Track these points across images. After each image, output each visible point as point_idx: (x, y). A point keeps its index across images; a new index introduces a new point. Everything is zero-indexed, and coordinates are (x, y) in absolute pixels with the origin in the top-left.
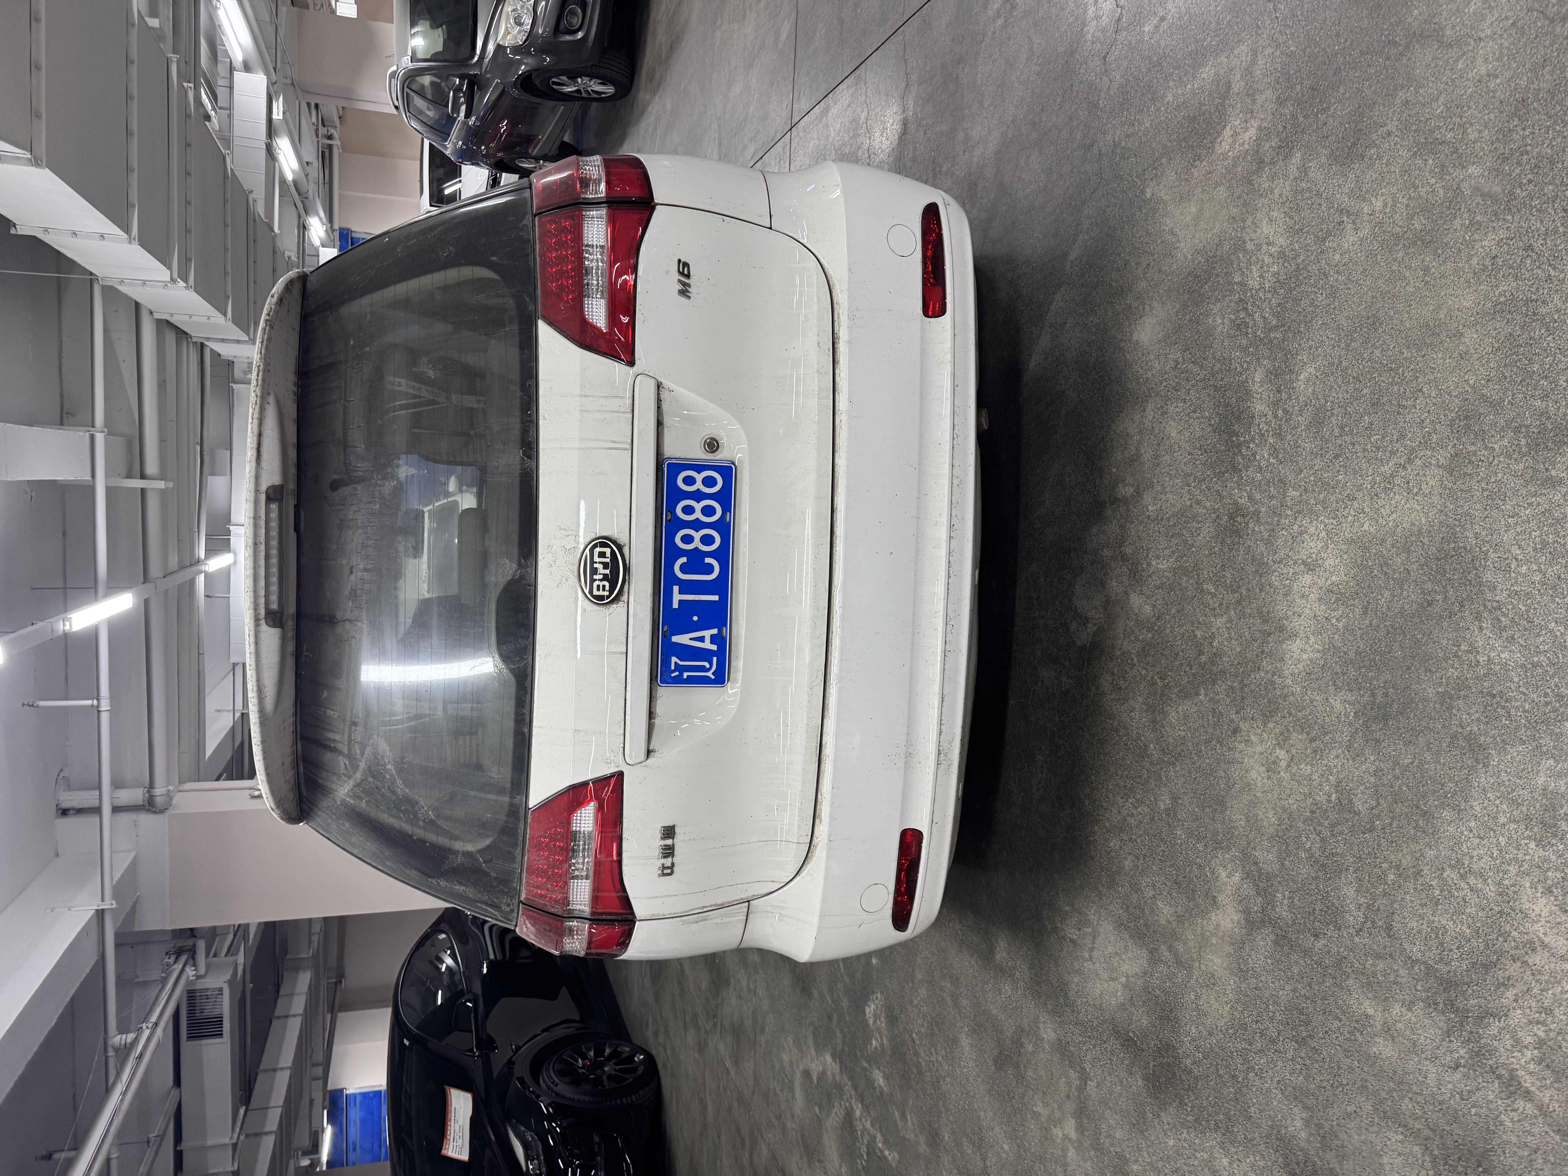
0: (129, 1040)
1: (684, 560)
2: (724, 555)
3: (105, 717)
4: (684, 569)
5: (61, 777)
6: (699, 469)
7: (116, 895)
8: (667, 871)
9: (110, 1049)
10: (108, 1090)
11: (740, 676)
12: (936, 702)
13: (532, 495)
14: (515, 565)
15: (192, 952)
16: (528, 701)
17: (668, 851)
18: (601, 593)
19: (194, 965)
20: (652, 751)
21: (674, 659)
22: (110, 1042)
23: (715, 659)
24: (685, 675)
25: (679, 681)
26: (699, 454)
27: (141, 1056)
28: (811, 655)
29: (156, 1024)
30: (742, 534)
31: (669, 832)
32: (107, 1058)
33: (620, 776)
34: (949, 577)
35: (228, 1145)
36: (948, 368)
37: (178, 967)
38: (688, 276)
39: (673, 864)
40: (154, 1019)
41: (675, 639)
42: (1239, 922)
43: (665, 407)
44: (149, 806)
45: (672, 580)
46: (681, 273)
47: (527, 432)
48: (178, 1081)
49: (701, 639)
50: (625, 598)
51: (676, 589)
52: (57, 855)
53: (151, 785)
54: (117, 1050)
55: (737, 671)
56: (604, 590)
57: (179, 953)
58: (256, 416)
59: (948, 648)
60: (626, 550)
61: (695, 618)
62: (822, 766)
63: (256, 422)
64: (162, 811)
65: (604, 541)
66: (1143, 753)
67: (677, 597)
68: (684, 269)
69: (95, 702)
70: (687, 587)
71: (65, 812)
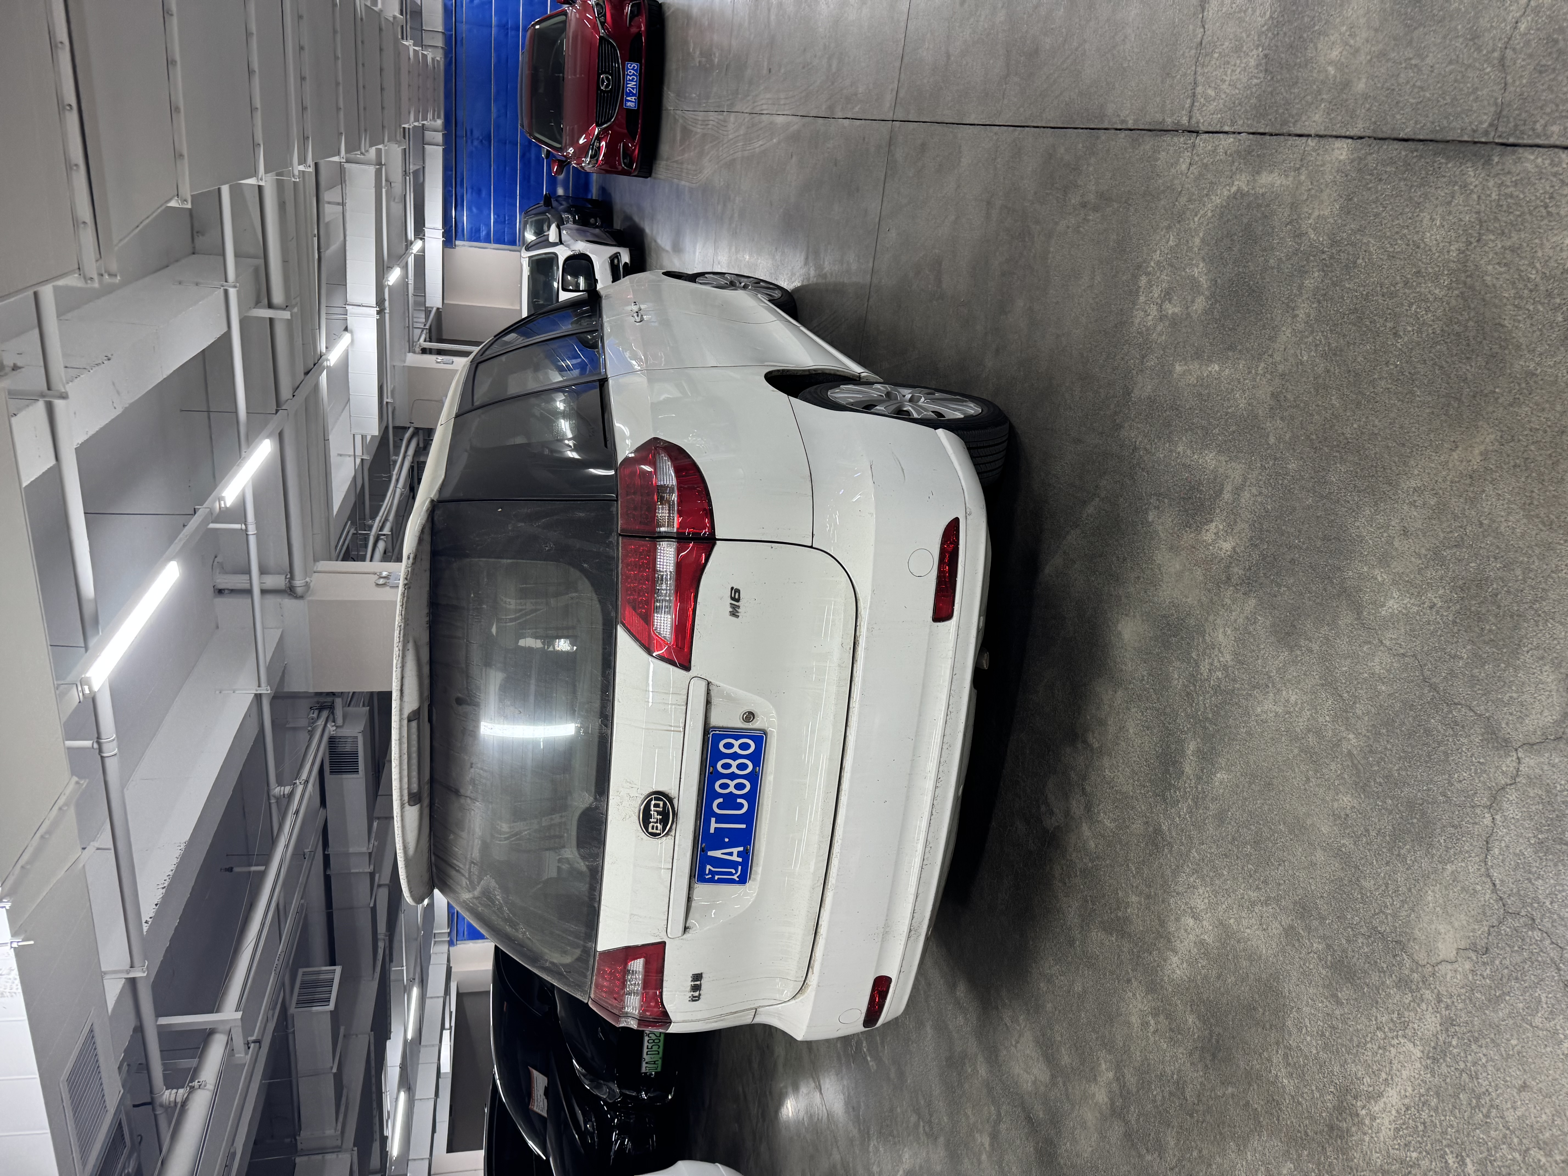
0: (286, 792)
1: (721, 800)
2: (752, 797)
3: (252, 540)
4: (720, 806)
5: (215, 563)
6: (737, 738)
7: (269, 683)
8: (695, 999)
9: (272, 798)
10: (273, 842)
11: (759, 877)
12: (911, 898)
13: (606, 752)
14: (592, 799)
15: (331, 708)
16: (598, 887)
17: (696, 988)
18: (655, 831)
19: (334, 721)
20: (688, 928)
21: (708, 867)
22: (272, 793)
23: (740, 868)
24: (716, 877)
25: (712, 881)
26: (737, 723)
27: (297, 812)
28: (814, 866)
29: (307, 781)
30: (767, 782)
31: (698, 977)
32: (270, 804)
33: (663, 944)
34: (932, 814)
35: (364, 853)
36: (949, 663)
37: (321, 722)
38: (738, 600)
39: (700, 995)
40: (304, 776)
41: (710, 853)
42: (1106, 1104)
43: (712, 693)
44: (290, 591)
45: (710, 813)
46: (733, 599)
47: (606, 707)
48: (323, 803)
49: (731, 854)
50: (673, 833)
51: (713, 820)
52: (217, 627)
53: (292, 578)
54: (278, 799)
55: (756, 873)
56: (657, 829)
57: (321, 709)
58: (399, 665)
59: (925, 862)
60: (675, 802)
61: (727, 840)
62: (818, 937)
63: (399, 670)
64: (301, 597)
65: (660, 795)
66: (1071, 943)
67: (714, 825)
68: (735, 595)
69: (244, 527)
70: (720, 819)
71: (220, 592)
